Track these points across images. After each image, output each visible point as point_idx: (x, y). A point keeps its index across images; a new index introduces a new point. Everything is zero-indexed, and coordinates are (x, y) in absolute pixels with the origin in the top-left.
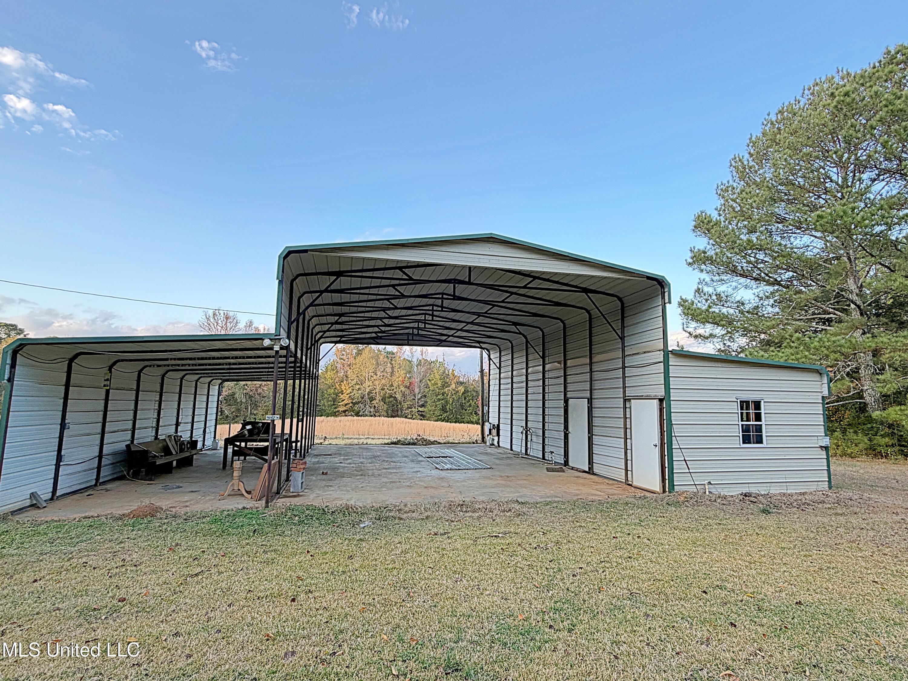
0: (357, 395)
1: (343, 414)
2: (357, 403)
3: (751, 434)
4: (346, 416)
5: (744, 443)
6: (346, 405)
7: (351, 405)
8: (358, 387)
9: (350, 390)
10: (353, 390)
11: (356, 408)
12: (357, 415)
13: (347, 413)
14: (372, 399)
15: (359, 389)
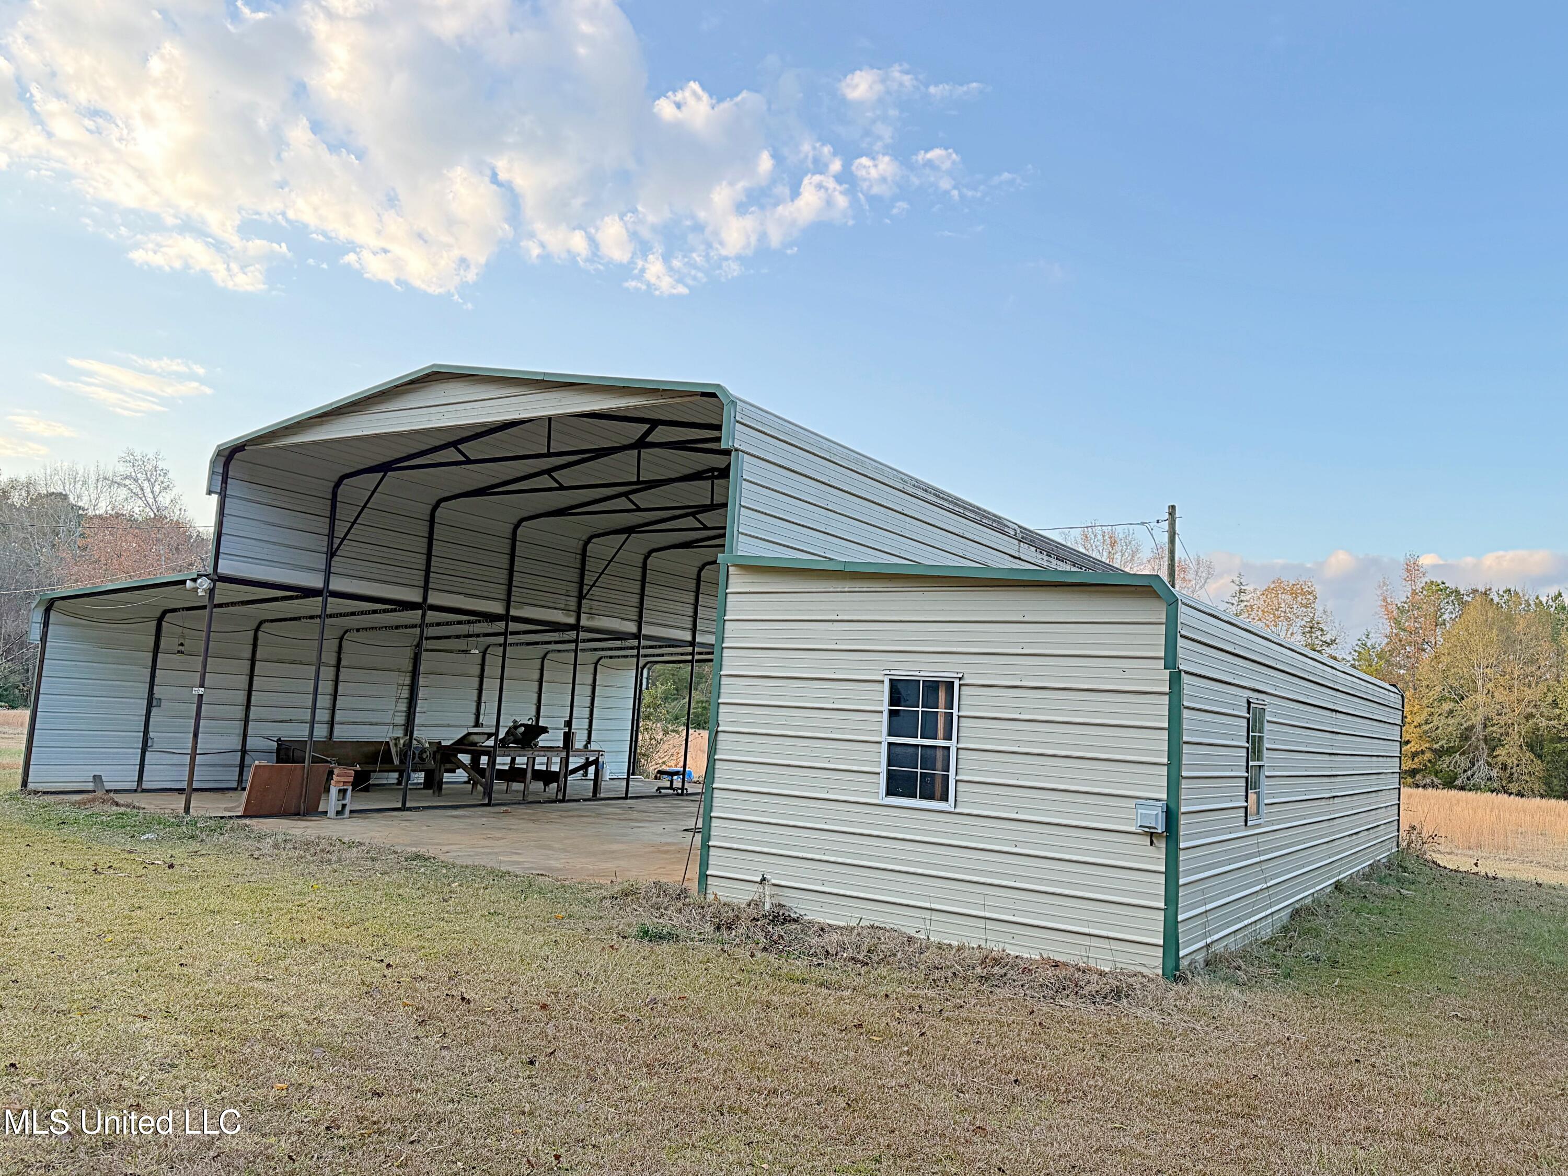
0: (1448, 729)
1: (1409, 780)
2: (1450, 751)
3: (919, 771)
4: (1417, 786)
5: (889, 793)
6: (1414, 755)
7: (1428, 755)
8: (1446, 706)
9: (1424, 715)
10: (1432, 714)
11: (1445, 763)
12: (1449, 784)
13: (1418, 777)
14: (1493, 744)
15: (1451, 711)
